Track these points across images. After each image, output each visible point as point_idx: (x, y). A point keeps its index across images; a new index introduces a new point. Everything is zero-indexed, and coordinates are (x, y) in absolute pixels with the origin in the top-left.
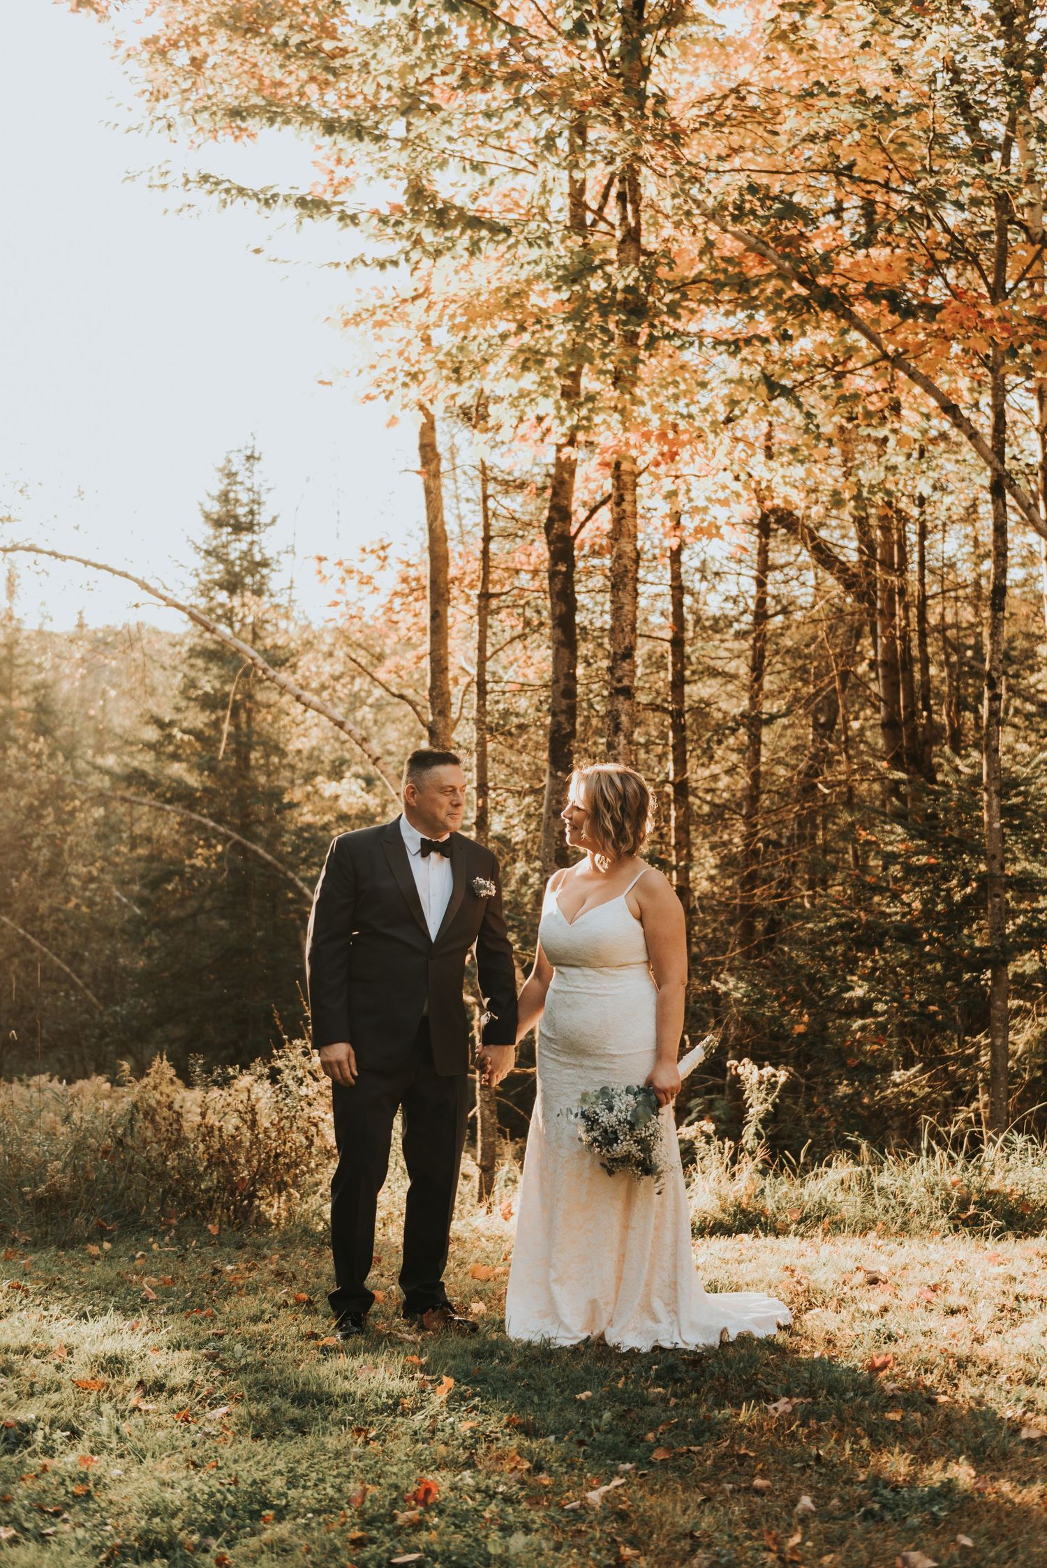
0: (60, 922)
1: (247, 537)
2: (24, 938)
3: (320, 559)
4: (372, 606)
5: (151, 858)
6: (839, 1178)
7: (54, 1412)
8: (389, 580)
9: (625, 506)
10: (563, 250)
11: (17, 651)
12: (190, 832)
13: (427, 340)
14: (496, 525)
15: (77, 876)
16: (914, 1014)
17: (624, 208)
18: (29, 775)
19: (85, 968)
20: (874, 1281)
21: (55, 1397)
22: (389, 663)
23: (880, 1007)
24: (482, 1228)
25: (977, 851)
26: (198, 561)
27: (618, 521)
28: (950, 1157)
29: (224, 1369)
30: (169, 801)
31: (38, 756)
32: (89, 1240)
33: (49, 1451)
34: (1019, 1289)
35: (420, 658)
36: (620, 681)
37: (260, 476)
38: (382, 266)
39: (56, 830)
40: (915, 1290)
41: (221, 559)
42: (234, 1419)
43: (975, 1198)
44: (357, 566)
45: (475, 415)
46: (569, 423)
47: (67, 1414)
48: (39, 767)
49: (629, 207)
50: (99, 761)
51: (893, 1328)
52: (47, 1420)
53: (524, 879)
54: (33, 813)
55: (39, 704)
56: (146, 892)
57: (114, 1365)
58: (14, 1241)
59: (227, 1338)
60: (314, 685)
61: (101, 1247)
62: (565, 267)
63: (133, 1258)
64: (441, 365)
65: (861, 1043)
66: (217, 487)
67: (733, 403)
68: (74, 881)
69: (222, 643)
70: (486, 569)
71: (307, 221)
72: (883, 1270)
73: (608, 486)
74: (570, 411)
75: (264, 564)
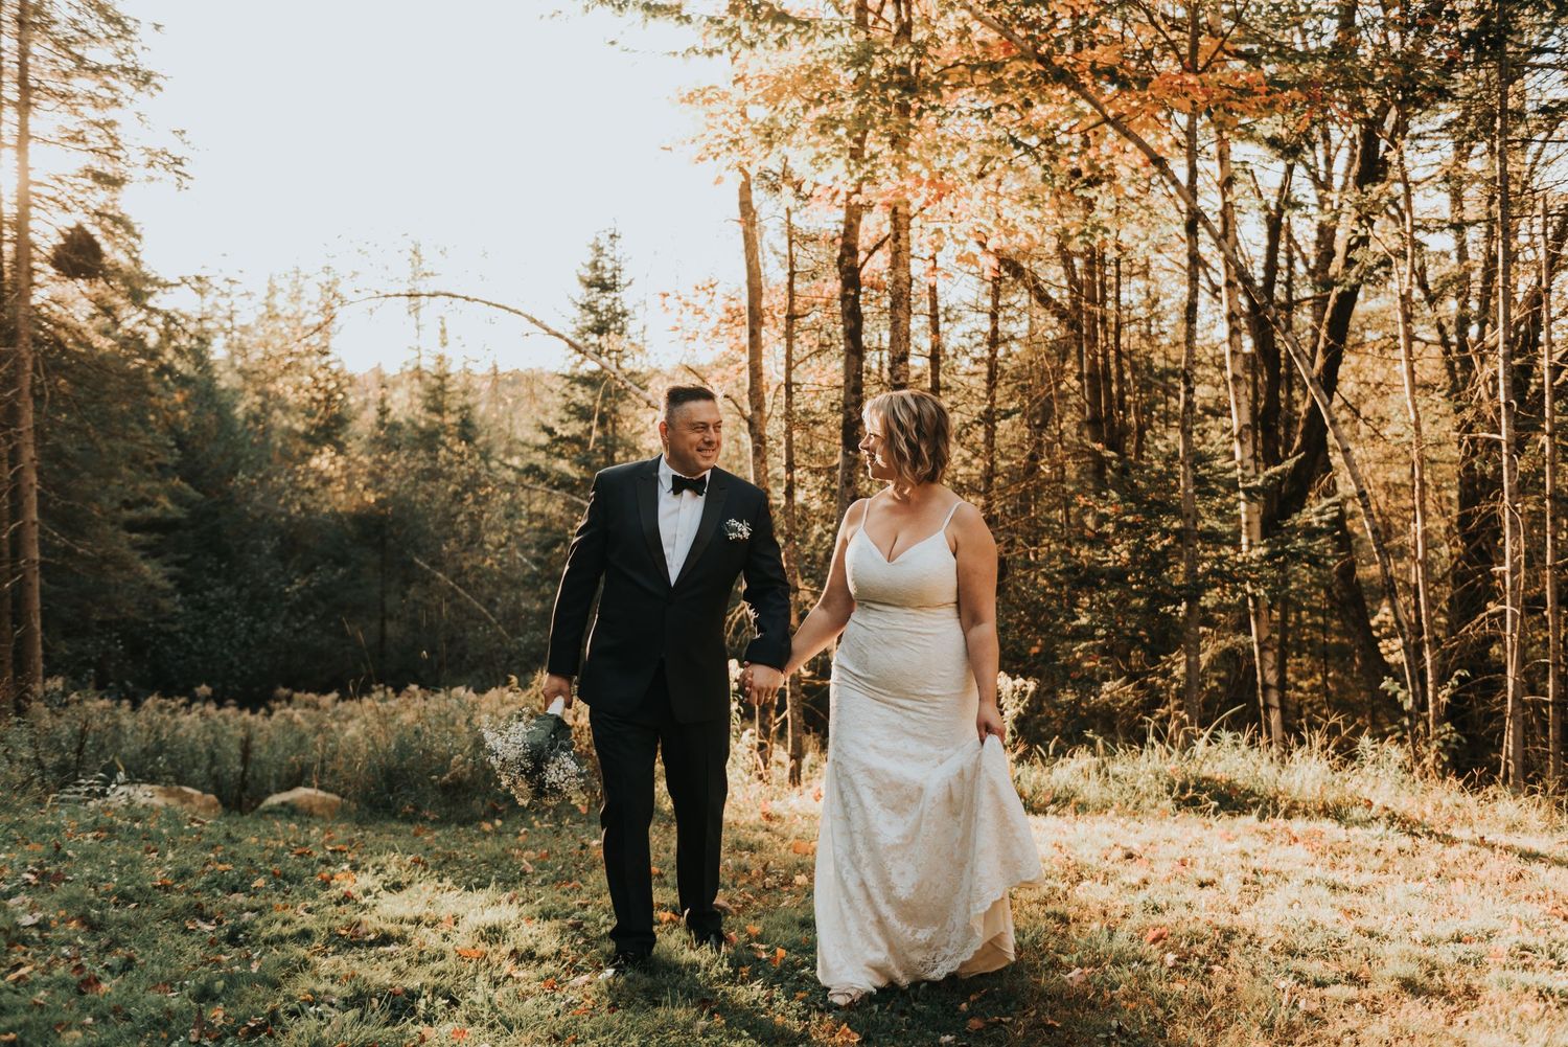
0: (479, 576)
1: (612, 295)
2: (453, 589)
3: (665, 295)
5: (544, 529)
6: (1079, 766)
7: (438, 980)
8: (717, 311)
9: (901, 242)
10: (849, 41)
11: (447, 381)
12: (572, 511)
13: (744, 114)
14: (800, 262)
15: (491, 543)
16: (1127, 637)
17: (899, 8)
18: (455, 469)
19: (498, 609)
20: (1130, 856)
21: (439, 966)
22: (717, 374)
23: (1101, 632)
24: (797, 807)
25: (1177, 512)
26: (576, 313)
27: (896, 254)
28: (1168, 751)
29: (587, 937)
30: (557, 488)
31: (461, 455)
32: (485, 818)
33: (429, 1019)
34: (1256, 864)
35: (740, 370)
36: (897, 378)
37: (621, 250)
38: (710, 54)
39: (474, 509)
40: (1169, 865)
41: (593, 311)
42: (594, 987)
43: (1192, 783)
44: (692, 300)
46: (856, 176)
47: (447, 982)
48: (462, 463)
49: (903, 6)
50: (508, 462)
51: (1157, 899)
52: (431, 987)
53: (820, 537)
54: (458, 497)
55: (464, 421)
56: (540, 555)
57: (493, 934)
58: (424, 819)
59: (590, 910)
61: (493, 824)
62: (853, 54)
63: (518, 834)
64: (756, 131)
65: (1079, 661)
66: (589, 260)
67: (987, 159)
68: (488, 546)
69: (593, 373)
70: (791, 298)
71: (651, 20)
72: (1136, 847)
73: (887, 229)
74: (858, 166)
75: (624, 314)
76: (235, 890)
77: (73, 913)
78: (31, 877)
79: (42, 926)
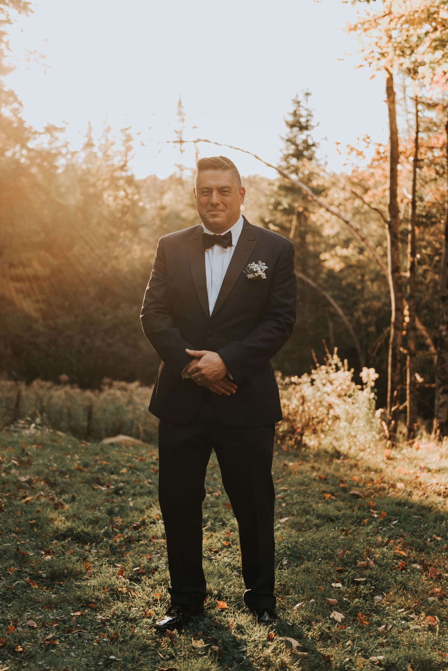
1: (306, 132)
3: (338, 144)
4: (363, 165)
7: (216, 515)
8: (370, 154)
13: (390, 36)
14: (422, 125)
21: (216, 509)
22: (370, 193)
26: (283, 145)
29: (288, 503)
33: (213, 530)
35: (384, 190)
41: (294, 143)
42: (290, 523)
44: (356, 146)
45: (413, 72)
47: (221, 516)
52: (213, 517)
59: (289, 491)
60: (336, 203)
64: (396, 48)
66: (292, 108)
69: (293, 184)
70: (417, 146)
75: (313, 145)
76: (112, 473)
77: (42, 478)
78: (16, 462)
79: (29, 482)
